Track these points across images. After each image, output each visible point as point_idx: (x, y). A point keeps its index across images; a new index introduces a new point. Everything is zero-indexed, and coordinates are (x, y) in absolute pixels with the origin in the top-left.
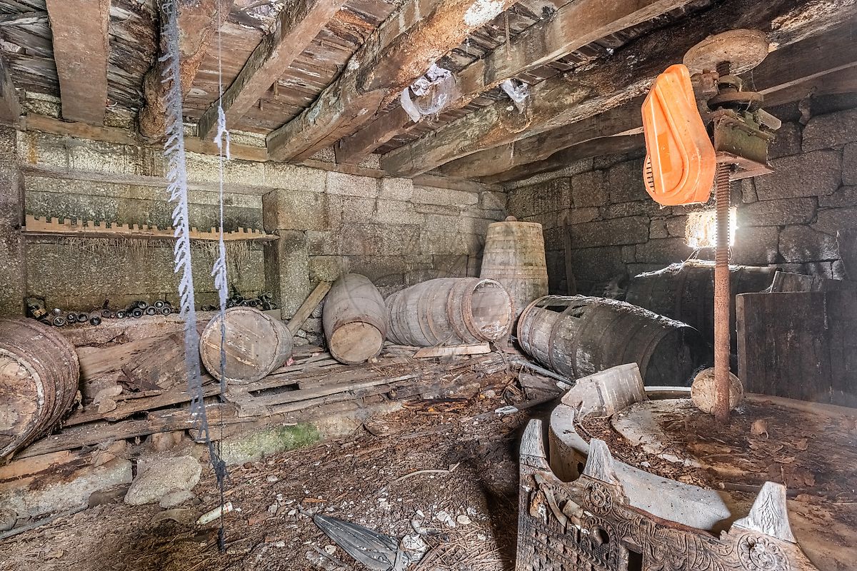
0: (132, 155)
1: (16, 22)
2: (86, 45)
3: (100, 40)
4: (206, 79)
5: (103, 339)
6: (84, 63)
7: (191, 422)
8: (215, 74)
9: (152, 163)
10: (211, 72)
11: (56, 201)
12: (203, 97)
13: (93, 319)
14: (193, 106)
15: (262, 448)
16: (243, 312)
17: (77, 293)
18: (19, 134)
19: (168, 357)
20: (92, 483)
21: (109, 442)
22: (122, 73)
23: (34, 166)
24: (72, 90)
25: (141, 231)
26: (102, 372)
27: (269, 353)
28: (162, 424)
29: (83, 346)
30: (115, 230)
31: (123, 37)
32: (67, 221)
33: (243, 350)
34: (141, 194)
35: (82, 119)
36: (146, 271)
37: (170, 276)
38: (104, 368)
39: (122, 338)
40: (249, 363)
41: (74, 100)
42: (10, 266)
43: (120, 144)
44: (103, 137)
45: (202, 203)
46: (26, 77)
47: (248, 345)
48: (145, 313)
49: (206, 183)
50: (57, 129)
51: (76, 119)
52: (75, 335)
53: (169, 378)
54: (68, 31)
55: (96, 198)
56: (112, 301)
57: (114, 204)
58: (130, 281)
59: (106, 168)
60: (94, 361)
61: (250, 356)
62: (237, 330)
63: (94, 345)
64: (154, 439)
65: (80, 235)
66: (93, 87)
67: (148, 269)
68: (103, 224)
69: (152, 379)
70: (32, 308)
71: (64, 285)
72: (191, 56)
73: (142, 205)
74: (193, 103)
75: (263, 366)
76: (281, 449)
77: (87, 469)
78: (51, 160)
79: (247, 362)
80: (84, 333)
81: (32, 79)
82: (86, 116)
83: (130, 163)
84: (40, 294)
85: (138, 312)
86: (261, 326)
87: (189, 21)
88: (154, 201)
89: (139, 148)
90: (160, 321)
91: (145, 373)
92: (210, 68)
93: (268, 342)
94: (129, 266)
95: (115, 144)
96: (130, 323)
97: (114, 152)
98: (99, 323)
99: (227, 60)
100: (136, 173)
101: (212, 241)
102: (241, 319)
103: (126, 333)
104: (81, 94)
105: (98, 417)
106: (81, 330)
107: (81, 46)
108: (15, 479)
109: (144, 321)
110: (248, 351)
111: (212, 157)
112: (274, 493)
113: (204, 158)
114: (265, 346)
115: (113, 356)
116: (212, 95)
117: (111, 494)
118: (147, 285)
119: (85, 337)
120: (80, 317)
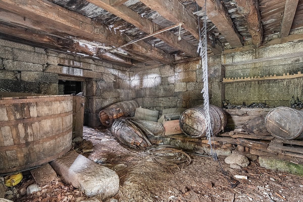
0: (251, 53)
1: (212, 28)
2: (225, 26)
3: (227, 23)
4: (272, 14)
5: (240, 114)
6: (227, 31)
7: (249, 145)
8: (275, 11)
9: (259, 54)
10: (273, 10)
11: (233, 73)
12: (275, 21)
13: (238, 107)
14: (273, 26)
15: (277, 167)
16: (284, 109)
17: (237, 100)
18: (222, 56)
19: (257, 123)
20: (221, 152)
21: (225, 143)
22: (243, 27)
23: (226, 64)
24: (229, 39)
25: (254, 79)
26: (239, 124)
27: (296, 129)
28: (240, 143)
29: (235, 115)
30: (246, 79)
31: (237, 17)
32: (233, 78)
33: (283, 125)
34: (257, 65)
35: (236, 46)
36: (258, 92)
37: (267, 94)
38: (240, 123)
39: (246, 114)
40: (285, 131)
41: (231, 42)
42: (219, 92)
43: (248, 50)
44: (243, 50)
45: (283, 64)
46: (223, 40)
47: (286, 124)
48: (255, 107)
49: (282, 56)
50: (230, 52)
51: (235, 47)
52: (233, 112)
53: (257, 130)
54: (219, 25)
55: (243, 70)
56: (246, 103)
57: (249, 70)
58: (253, 96)
59: (243, 60)
60: (237, 120)
61: (286, 128)
62: (281, 116)
63: (238, 115)
64: (238, 147)
65: (236, 82)
66: (233, 36)
67: (259, 91)
68: (242, 78)
69: (251, 129)
70: (224, 103)
71: (234, 97)
72: (249, 13)
73: (258, 69)
74: (273, 25)
75: (292, 134)
76: (287, 171)
77: (220, 148)
78: (229, 61)
79: (284, 130)
80: (235, 111)
81: (224, 40)
82: (237, 45)
83: (251, 56)
84: (228, 99)
85: (252, 106)
86: (293, 116)
87: (241, 3)
88: (262, 67)
89: (254, 50)
90: (260, 110)
91: (249, 127)
92: (271, 9)
93: (296, 123)
94: (253, 91)
95: (246, 51)
96: (249, 110)
97: (246, 54)
98: (240, 109)
99: (278, 2)
100: (253, 59)
101: (285, 79)
102: (283, 112)
103: (247, 113)
104: (232, 40)
105: (229, 136)
106: (234, 110)
107: (224, 27)
108: (206, 144)
109: (254, 110)
110: (285, 126)
111: (285, 44)
112: (266, 184)
113: (281, 45)
114: (294, 125)
115: (242, 120)
116: (279, 19)
117: (223, 157)
118: (259, 97)
119: (235, 113)
120: (235, 107)
